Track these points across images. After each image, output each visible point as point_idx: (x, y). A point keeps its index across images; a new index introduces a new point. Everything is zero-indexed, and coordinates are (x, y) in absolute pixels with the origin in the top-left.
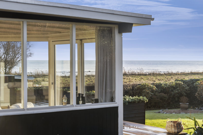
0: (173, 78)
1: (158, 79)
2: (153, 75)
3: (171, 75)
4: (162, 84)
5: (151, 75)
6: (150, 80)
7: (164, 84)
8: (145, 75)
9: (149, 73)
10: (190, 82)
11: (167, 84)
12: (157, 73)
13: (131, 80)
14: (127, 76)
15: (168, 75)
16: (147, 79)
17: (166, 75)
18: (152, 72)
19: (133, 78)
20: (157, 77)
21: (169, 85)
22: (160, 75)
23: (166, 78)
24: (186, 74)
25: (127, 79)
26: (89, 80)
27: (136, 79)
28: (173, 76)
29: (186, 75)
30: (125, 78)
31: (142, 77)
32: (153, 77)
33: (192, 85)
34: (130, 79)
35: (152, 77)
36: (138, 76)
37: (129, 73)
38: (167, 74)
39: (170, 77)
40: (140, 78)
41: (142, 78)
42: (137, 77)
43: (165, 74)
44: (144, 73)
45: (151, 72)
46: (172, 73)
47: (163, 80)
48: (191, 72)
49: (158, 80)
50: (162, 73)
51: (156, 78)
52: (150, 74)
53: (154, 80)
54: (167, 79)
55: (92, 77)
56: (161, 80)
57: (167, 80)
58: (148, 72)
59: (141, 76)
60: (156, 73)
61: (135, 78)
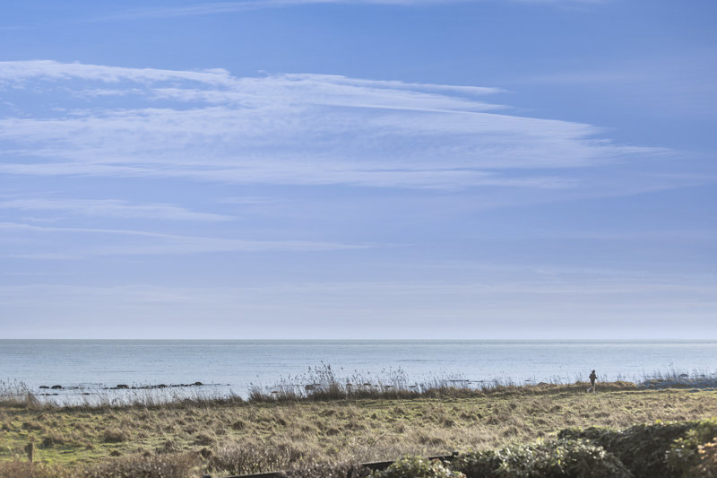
0: (520, 409)
1: (461, 413)
2: (442, 397)
3: (508, 394)
4: (499, 461)
5: (433, 396)
6: (430, 418)
7: (511, 461)
8: (413, 396)
9: (427, 388)
10: (637, 443)
11: (522, 457)
12: (458, 386)
13: (354, 420)
14: (340, 404)
15: (497, 396)
16: (420, 415)
17: (493, 396)
18: (436, 384)
19: (365, 412)
20: (457, 405)
21: (536, 467)
22: (467, 394)
23: (490, 406)
24: (562, 390)
25: (342, 414)
26: (181, 423)
27: (374, 417)
28: (515, 401)
29: (563, 396)
30: (332, 412)
31: (402, 404)
32: (443, 404)
33: (647, 459)
34: (351, 415)
35: (438, 405)
36: (386, 402)
37: (349, 391)
38: (494, 391)
39: (505, 403)
40: (392, 409)
41: (400, 412)
42: (379, 407)
43: (485, 390)
44: (409, 390)
45: (433, 386)
46: (511, 387)
47: (480, 416)
48: (578, 383)
49: (463, 416)
50: (474, 387)
51: (454, 408)
52: (429, 394)
53: (447, 416)
54: (496, 411)
55: (194, 411)
56: (475, 419)
57: (496, 416)
58: (422, 385)
59: (395, 402)
60: (452, 388)
61: (370, 413)
